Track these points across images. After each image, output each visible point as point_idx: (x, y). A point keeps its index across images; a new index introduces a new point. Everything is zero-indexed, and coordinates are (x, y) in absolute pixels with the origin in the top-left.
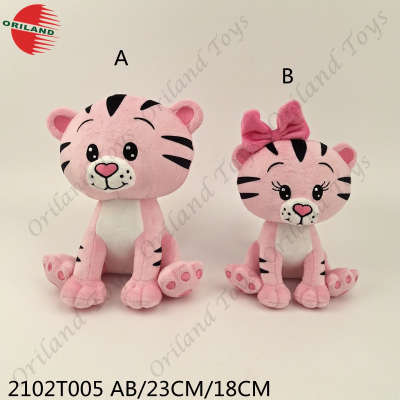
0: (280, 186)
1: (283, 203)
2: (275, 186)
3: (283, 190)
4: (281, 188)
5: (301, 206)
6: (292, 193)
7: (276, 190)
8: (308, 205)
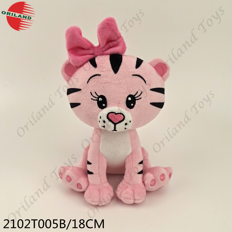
0: (98, 96)
1: (100, 111)
2: (93, 96)
3: (100, 99)
4: (98, 98)
5: (115, 114)
6: (108, 103)
7: (94, 100)
8: (121, 113)
